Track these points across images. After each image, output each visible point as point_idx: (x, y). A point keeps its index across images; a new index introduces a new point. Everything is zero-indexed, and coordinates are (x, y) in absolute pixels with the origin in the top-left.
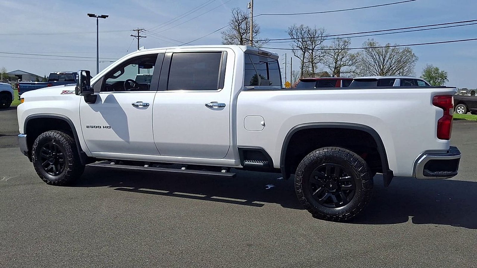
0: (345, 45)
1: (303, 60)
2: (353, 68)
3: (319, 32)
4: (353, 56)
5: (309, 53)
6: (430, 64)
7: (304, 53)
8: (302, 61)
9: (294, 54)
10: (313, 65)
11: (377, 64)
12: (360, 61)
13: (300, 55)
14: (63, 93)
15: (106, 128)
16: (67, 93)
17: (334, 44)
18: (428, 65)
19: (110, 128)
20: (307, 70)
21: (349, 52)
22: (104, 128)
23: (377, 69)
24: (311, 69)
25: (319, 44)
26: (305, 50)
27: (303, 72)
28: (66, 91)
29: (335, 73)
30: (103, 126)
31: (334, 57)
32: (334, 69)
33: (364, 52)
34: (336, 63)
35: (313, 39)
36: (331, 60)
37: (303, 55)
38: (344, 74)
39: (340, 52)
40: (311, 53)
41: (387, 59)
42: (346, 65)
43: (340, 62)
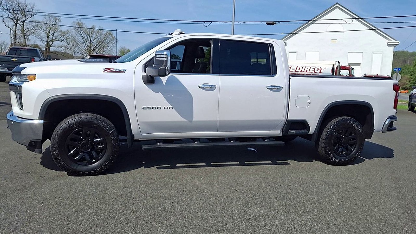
0: (56, 22)
1: (16, 32)
2: (65, 43)
3: (29, 7)
4: (64, 33)
5: (20, 25)
6: (123, 46)
7: (16, 24)
8: (14, 32)
9: (5, 24)
10: (24, 37)
11: (85, 42)
12: (70, 38)
13: (12, 26)
14: (106, 71)
15: (167, 109)
16: (111, 71)
17: (45, 20)
18: (122, 47)
19: (172, 109)
20: (20, 41)
21: (60, 29)
22: (165, 109)
23: (85, 46)
24: (22, 41)
25: (30, 18)
26: (17, 21)
27: (16, 43)
28: (110, 69)
29: (47, 47)
30: (165, 107)
31: (46, 31)
32: (46, 42)
33: (74, 31)
34: (48, 37)
35: (23, 12)
36: (43, 34)
37: (15, 26)
38: (57, 48)
39: (52, 28)
40: (22, 26)
41: (93, 38)
42: (57, 40)
43: (52, 37)
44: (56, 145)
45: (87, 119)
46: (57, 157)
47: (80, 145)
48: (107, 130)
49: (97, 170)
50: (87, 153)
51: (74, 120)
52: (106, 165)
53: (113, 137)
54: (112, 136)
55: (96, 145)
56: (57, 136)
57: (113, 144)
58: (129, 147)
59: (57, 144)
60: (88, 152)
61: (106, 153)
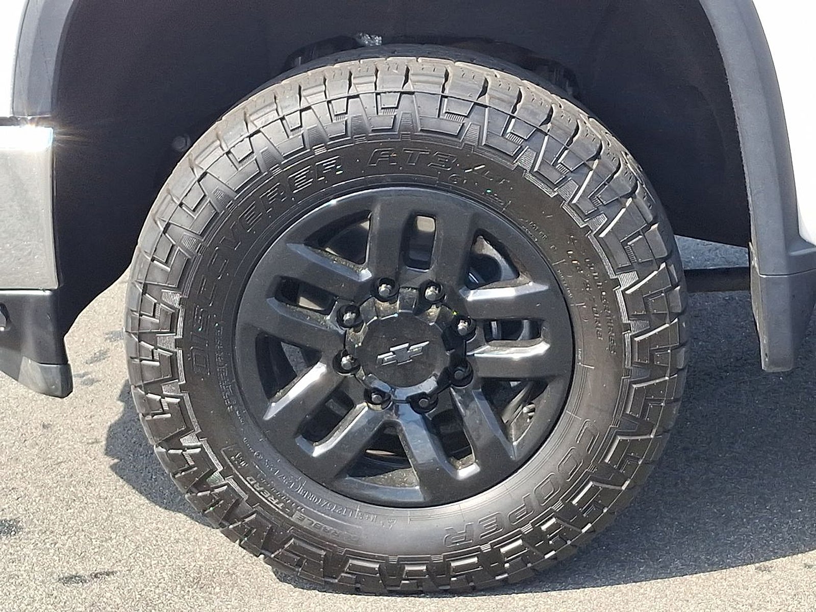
44: (168, 341)
45: (398, 113)
46: (183, 434)
47: (358, 337)
48: (576, 208)
49: (495, 552)
50: (414, 401)
51: (293, 120)
52: (568, 514)
53: (625, 270)
54: (624, 262)
55: (489, 338)
56: (166, 263)
57: (628, 336)
58: (772, 363)
59: (172, 329)
60: (423, 395)
61: (567, 412)
